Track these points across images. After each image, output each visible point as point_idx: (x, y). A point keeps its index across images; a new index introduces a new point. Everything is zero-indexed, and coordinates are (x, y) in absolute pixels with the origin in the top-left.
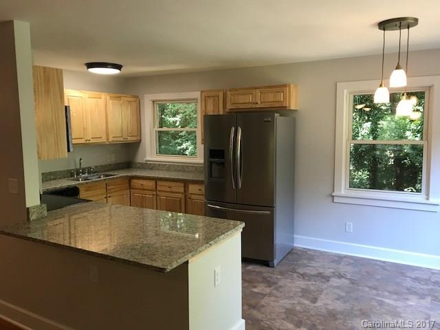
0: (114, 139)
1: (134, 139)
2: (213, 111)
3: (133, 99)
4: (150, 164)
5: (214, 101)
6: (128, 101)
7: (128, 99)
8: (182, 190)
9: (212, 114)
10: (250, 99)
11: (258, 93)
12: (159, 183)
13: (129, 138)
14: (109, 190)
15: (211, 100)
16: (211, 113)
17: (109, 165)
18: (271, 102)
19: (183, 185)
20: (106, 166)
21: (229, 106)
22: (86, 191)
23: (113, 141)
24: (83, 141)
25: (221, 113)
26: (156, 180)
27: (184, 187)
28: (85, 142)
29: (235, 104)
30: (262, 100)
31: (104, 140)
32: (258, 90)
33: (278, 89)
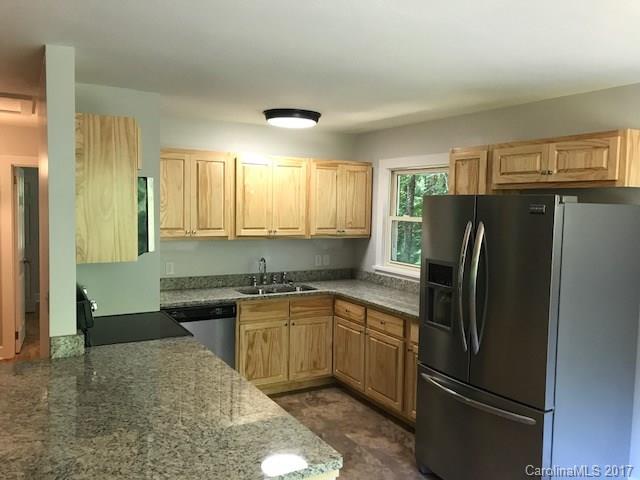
0: (321, 232)
1: (359, 232)
2: (469, 188)
3: (359, 168)
4: (380, 277)
5: (470, 169)
6: (350, 172)
7: (352, 168)
8: (399, 331)
9: (466, 194)
10: (536, 164)
11: (553, 151)
12: (370, 313)
13: (349, 232)
14: (293, 313)
15: (466, 166)
16: (463, 191)
17: (318, 271)
18: (580, 170)
19: (401, 323)
20: (311, 272)
21: (497, 179)
22: (252, 310)
23: (316, 235)
24: (264, 233)
25: (482, 192)
26: (367, 307)
27: (405, 326)
28: (267, 234)
29: (509, 174)
30: (561, 168)
31: (301, 231)
32: (553, 145)
33: (597, 142)
